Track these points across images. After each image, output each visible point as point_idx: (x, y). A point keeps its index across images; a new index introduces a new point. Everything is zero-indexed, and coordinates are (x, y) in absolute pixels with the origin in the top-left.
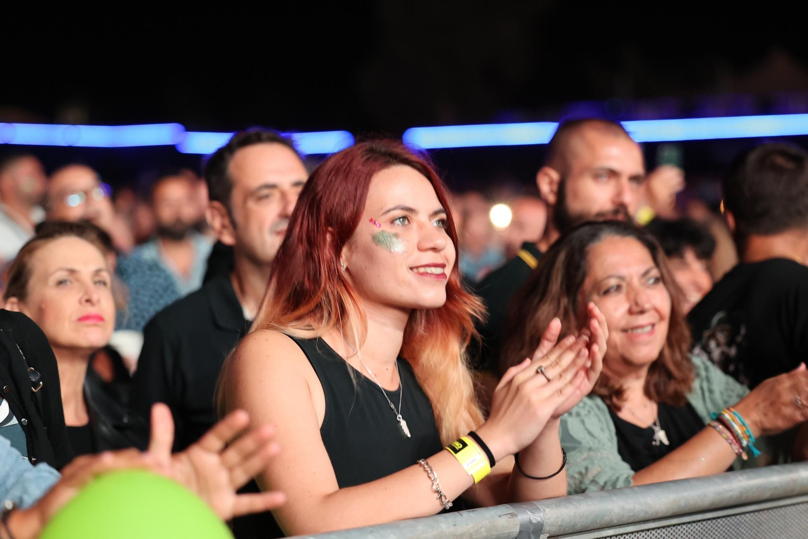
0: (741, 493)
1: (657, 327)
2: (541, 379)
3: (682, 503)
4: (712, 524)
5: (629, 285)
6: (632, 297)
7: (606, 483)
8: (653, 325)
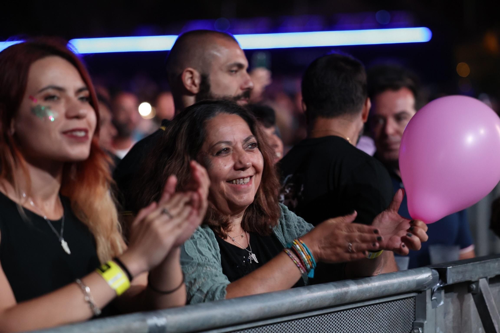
0: (308, 302)
1: (253, 178)
2: (165, 217)
3: (267, 310)
4: (281, 326)
5: (235, 148)
6: (237, 157)
7: (208, 292)
8: (251, 177)
